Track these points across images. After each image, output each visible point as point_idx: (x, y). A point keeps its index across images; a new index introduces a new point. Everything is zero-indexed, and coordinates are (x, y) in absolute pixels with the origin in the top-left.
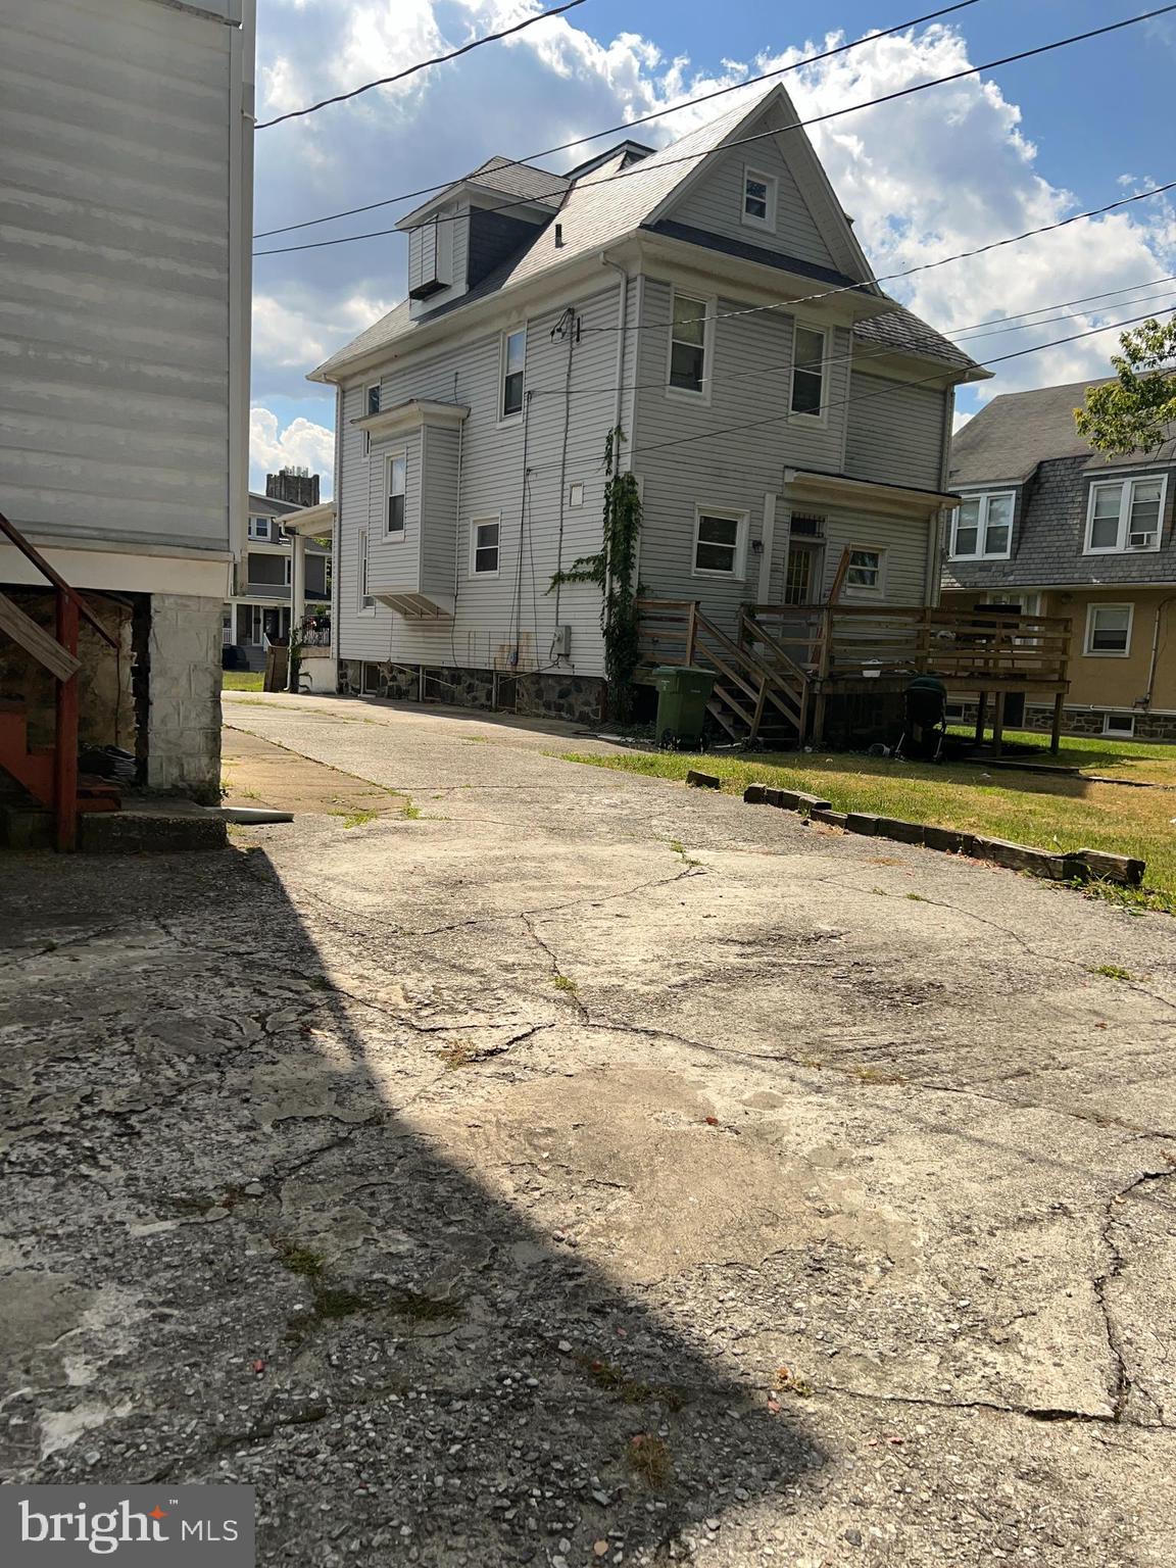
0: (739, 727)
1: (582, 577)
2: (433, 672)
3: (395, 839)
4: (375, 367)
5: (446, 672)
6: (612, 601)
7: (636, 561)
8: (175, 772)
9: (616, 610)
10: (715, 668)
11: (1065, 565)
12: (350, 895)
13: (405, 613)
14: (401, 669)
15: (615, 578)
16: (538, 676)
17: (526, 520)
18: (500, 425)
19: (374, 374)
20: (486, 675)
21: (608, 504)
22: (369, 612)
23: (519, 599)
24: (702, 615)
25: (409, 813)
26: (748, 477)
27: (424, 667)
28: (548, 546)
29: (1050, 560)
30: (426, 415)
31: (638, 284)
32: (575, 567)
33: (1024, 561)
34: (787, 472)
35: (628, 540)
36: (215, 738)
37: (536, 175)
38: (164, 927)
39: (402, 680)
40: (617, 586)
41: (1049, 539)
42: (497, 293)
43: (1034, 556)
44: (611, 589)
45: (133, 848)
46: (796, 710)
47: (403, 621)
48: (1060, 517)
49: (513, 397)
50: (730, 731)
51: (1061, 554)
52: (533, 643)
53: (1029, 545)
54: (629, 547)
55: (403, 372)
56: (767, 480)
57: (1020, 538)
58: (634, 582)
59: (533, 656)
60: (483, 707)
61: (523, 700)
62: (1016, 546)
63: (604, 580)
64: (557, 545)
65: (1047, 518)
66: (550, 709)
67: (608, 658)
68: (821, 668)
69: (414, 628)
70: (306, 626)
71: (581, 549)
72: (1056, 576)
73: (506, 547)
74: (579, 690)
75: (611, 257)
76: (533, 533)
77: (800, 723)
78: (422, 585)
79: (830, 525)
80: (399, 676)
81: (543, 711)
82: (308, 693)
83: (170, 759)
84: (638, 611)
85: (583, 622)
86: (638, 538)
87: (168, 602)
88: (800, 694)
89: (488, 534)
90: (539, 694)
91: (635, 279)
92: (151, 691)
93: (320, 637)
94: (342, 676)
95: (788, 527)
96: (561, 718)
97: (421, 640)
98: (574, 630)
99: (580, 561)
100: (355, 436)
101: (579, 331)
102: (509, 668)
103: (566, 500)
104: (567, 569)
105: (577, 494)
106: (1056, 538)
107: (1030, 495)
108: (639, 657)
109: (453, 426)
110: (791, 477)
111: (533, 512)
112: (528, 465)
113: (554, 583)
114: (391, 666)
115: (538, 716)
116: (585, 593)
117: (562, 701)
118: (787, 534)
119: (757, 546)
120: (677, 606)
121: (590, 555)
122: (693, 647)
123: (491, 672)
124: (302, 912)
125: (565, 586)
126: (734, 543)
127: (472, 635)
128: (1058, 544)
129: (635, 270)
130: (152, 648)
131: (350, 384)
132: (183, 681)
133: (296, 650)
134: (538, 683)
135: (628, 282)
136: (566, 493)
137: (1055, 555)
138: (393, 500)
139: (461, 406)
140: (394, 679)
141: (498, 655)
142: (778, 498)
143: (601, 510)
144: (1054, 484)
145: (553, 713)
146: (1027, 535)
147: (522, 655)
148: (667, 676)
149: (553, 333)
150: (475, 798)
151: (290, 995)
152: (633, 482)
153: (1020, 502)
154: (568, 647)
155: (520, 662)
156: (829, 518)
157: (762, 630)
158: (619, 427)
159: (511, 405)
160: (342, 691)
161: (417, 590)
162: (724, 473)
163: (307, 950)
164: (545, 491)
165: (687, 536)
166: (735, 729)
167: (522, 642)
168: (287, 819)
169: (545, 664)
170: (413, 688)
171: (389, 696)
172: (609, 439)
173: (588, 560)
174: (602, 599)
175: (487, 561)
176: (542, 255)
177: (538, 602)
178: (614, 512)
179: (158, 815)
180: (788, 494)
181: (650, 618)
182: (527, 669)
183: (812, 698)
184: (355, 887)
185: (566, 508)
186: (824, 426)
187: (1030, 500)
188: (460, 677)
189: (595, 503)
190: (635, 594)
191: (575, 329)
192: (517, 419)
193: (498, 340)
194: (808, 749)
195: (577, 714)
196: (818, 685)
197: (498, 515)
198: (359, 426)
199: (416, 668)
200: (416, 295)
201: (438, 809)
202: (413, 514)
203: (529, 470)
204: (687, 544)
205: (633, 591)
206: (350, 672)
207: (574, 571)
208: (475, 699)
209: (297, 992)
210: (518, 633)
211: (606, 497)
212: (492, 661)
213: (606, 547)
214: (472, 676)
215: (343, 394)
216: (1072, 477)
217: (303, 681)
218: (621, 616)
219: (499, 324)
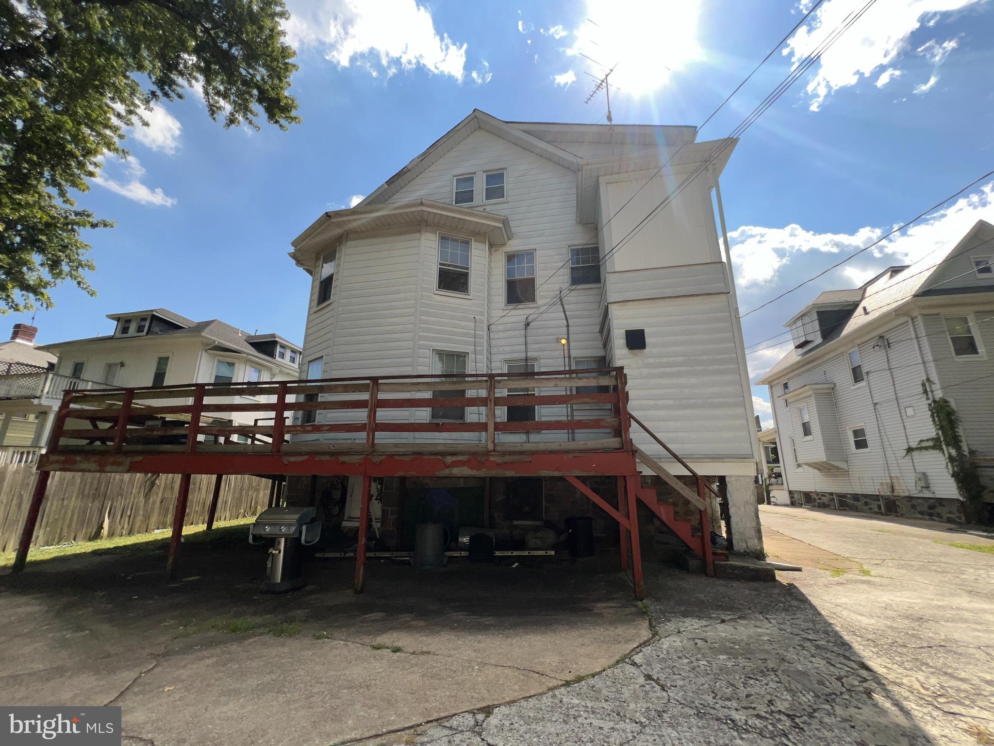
1: (926, 448)
2: (842, 496)
3: (864, 587)
4: (784, 376)
5: (849, 496)
6: (952, 459)
7: (963, 439)
8: (745, 546)
9: (956, 463)
12: (854, 616)
13: (820, 470)
14: (823, 494)
15: (950, 448)
16: (910, 498)
18: (853, 388)
19: (783, 378)
20: (876, 498)
21: (932, 413)
22: (800, 470)
25: (866, 573)
27: (836, 494)
28: (898, 435)
30: (814, 389)
31: (919, 318)
32: (919, 444)
35: (953, 429)
36: (759, 531)
37: (844, 292)
38: (767, 618)
39: (825, 500)
40: (953, 451)
42: (837, 340)
44: (949, 453)
45: (738, 578)
47: (819, 473)
49: (857, 375)
52: (902, 481)
54: (955, 432)
55: (798, 375)
58: (965, 449)
59: (904, 488)
60: (876, 513)
61: (903, 510)
63: (942, 449)
64: (903, 434)
66: (924, 515)
67: (959, 489)
69: (827, 476)
70: (770, 477)
71: (922, 435)
73: (871, 437)
74: (942, 505)
75: (901, 312)
76: (887, 430)
78: (827, 457)
80: (823, 498)
81: (920, 516)
82: (776, 505)
83: (741, 539)
84: (973, 463)
85: (935, 470)
86: (960, 427)
87: (732, 479)
89: (858, 433)
90: (914, 507)
91: (916, 317)
92: (730, 512)
93: (778, 481)
94: (792, 498)
96: (934, 521)
97: (831, 481)
98: (929, 474)
99: (922, 441)
100: (781, 403)
101: (889, 344)
102: (889, 493)
103: (903, 414)
104: (914, 445)
105: (910, 412)
108: (984, 488)
109: (828, 391)
111: (885, 421)
112: (875, 402)
113: (908, 452)
114: (817, 494)
115: (916, 518)
116: (931, 456)
117: (931, 511)
121: (929, 438)
123: (878, 496)
124: (832, 622)
125: (915, 454)
127: (862, 479)
129: (915, 313)
130: (728, 496)
131: (773, 384)
132: (742, 508)
133: (767, 487)
134: (911, 501)
135: (913, 319)
136: (903, 411)
138: (804, 424)
139: (830, 383)
140: (820, 499)
141: (879, 487)
143: (929, 416)
147: (896, 487)
149: (874, 347)
150: (902, 567)
151: (849, 669)
152: (946, 402)
154: (927, 483)
155: (896, 491)
158: (928, 378)
159: (858, 379)
160: (793, 504)
161: (825, 460)
163: (845, 645)
164: (889, 412)
167: (895, 481)
168: (799, 570)
169: (913, 492)
170: (832, 503)
171: (819, 507)
172: (923, 385)
173: (927, 440)
174: (945, 458)
175: (861, 444)
176: (857, 321)
177: (899, 461)
178: (938, 416)
179: (744, 564)
181: (985, 467)
182: (902, 494)
184: (854, 612)
185: (904, 417)
188: (859, 498)
189: (924, 414)
190: (968, 455)
191: (886, 343)
192: (863, 384)
193: (844, 355)
195: (945, 518)
197: (863, 424)
198: (782, 398)
199: (832, 494)
200: (798, 347)
201: (881, 571)
202: (815, 428)
203: (877, 404)
205: (966, 453)
206: (796, 496)
207: (919, 446)
208: (871, 509)
209: (852, 669)
210: (890, 477)
211: (930, 410)
212: (877, 491)
213: (938, 433)
214: (866, 498)
215: (771, 387)
217: (772, 500)
218: (961, 466)
219: (841, 350)
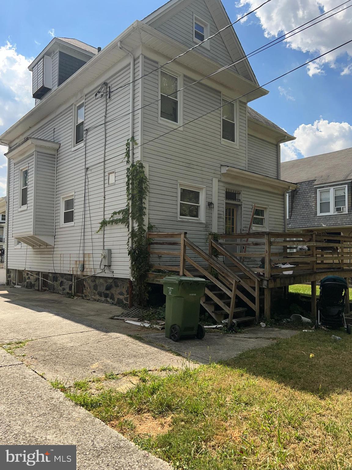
0: (217, 312)
1: (116, 222)
2: (45, 275)
5: (50, 275)
6: (133, 234)
7: (147, 211)
9: (135, 239)
10: (204, 277)
11: (311, 220)
14: (31, 273)
15: (134, 221)
16: (94, 278)
17: (87, 195)
20: (69, 277)
21: (128, 180)
22: (19, 246)
23: (84, 236)
24: (188, 240)
26: (203, 169)
27: (41, 273)
28: (98, 206)
29: (304, 218)
30: (36, 146)
31: (140, 60)
32: (112, 216)
33: (294, 219)
34: (222, 168)
35: (141, 199)
39: (32, 279)
40: (136, 225)
41: (302, 211)
43: (298, 217)
44: (133, 227)
46: (253, 299)
47: (32, 250)
48: (306, 202)
49: (80, 134)
50: (213, 315)
51: (309, 216)
52: (91, 259)
53: (295, 213)
54: (142, 203)
56: (213, 171)
57: (292, 211)
58: (146, 222)
59: (92, 267)
60: (67, 293)
61: (88, 291)
62: (290, 214)
63: (128, 223)
64: (102, 206)
65: (301, 203)
66: (101, 296)
67: (133, 267)
68: (266, 271)
69: (37, 253)
71: (115, 207)
72: (308, 224)
73: (78, 209)
74: (117, 286)
75: (125, 45)
76: (91, 201)
77: (255, 307)
78: (35, 231)
79: (243, 195)
80: (31, 277)
81: (97, 297)
84: (149, 239)
85: (118, 247)
86: (147, 198)
88: (254, 288)
89: (69, 204)
90: (95, 287)
91: (138, 58)
94: (8, 277)
95: (224, 196)
96: (107, 302)
97: (40, 259)
98: (113, 251)
99: (115, 213)
101: (110, 92)
102: (79, 273)
103: (106, 181)
104: (108, 217)
105: (112, 178)
106: (306, 210)
107: (294, 195)
108: (151, 266)
109: (53, 153)
110: (224, 170)
111: (90, 190)
112: (87, 166)
113: (102, 226)
114: (27, 272)
115: (95, 300)
116: (119, 231)
117: (108, 292)
118: (224, 199)
119: (210, 205)
120: (172, 236)
121: (120, 209)
122: (184, 260)
123: (72, 275)
125: (107, 228)
126: (199, 204)
127: (62, 256)
128: (307, 212)
129: (138, 53)
134: (95, 281)
135: (134, 60)
136: (107, 178)
137: (306, 216)
139: (57, 143)
140: (29, 278)
141: (74, 266)
142: (219, 181)
143: (125, 184)
144: (302, 191)
145: (103, 299)
146: (294, 210)
147: (86, 266)
148: (171, 284)
149: (96, 95)
152: (142, 166)
153: (290, 198)
154: (110, 261)
155: (85, 270)
156: (243, 192)
157: (223, 248)
158: (133, 138)
159: (79, 138)
160: (9, 284)
161: (31, 233)
162: (192, 166)
164: (96, 178)
165: (174, 198)
166: (216, 314)
167: (86, 259)
169: (99, 271)
170: (37, 283)
172: (128, 144)
173: (119, 212)
174: (128, 233)
175: (69, 217)
177: (94, 237)
178: (132, 184)
180: (223, 179)
181: (157, 243)
182: (89, 274)
183: (261, 291)
185: (106, 185)
186: (237, 147)
187: (294, 197)
188: (57, 278)
189: (122, 181)
190: (147, 230)
191: (108, 92)
192: (82, 144)
193: (72, 109)
194: (263, 324)
195: (116, 300)
196: (265, 283)
197: (73, 193)
199: (38, 273)
200: (35, 95)
202: (31, 196)
203: (87, 169)
204: (174, 203)
205: (146, 228)
206: (12, 275)
207: (111, 219)
208: (64, 289)
210: (84, 254)
211: (128, 176)
212: (71, 270)
213: (129, 204)
214: (62, 277)
215: (10, 149)
216: (309, 188)
218: (139, 242)
219: (72, 101)
